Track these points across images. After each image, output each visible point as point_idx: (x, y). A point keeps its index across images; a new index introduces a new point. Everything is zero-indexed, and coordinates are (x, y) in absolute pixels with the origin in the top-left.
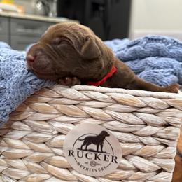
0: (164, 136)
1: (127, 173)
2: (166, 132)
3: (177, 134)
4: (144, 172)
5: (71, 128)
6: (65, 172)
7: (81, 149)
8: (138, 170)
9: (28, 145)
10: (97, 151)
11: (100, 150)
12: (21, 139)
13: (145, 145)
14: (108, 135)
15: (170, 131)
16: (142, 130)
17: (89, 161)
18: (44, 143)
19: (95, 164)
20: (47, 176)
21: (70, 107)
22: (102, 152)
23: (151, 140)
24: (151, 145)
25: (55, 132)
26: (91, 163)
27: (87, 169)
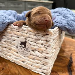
5: (17, 39)
6: (16, 54)
8: (37, 56)
9: (7, 44)
12: (5, 41)
13: (39, 47)
18: (11, 43)
20: (12, 54)
21: (17, 32)
23: (41, 45)
24: (41, 47)
25: (13, 40)
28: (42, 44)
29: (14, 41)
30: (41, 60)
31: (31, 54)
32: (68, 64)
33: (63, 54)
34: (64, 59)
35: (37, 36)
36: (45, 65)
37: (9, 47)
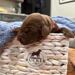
1: (49, 67)
2: (63, 49)
3: (67, 49)
4: (56, 65)
6: (25, 68)
7: (31, 58)
8: (54, 65)
10: (37, 58)
11: (38, 58)
13: (55, 54)
14: (41, 51)
15: (65, 48)
16: (54, 48)
17: (34, 63)
19: (37, 64)
22: (39, 58)
24: (58, 54)
26: (35, 64)
27: (34, 66)
29: (22, 52)
30: (58, 68)
36: (62, 73)
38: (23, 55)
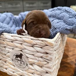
0: (45, 58)
5: (11, 51)
8: (37, 71)
9: (1, 55)
13: (38, 61)
20: (8, 67)
21: (10, 43)
23: (40, 59)
24: (41, 61)
28: (41, 57)
29: (8, 52)
30: (42, 74)
31: (29, 68)
32: (73, 73)
33: (67, 60)
34: (69, 66)
35: (34, 47)
37: (4, 59)
38: (9, 55)
